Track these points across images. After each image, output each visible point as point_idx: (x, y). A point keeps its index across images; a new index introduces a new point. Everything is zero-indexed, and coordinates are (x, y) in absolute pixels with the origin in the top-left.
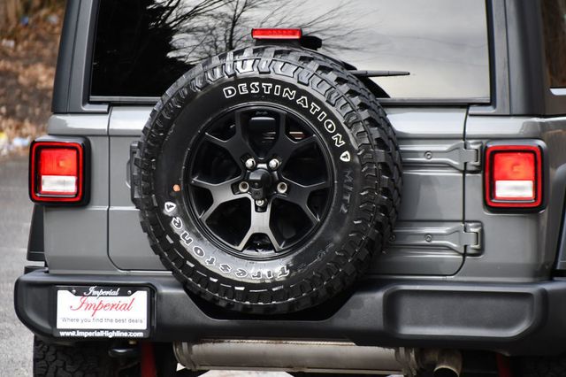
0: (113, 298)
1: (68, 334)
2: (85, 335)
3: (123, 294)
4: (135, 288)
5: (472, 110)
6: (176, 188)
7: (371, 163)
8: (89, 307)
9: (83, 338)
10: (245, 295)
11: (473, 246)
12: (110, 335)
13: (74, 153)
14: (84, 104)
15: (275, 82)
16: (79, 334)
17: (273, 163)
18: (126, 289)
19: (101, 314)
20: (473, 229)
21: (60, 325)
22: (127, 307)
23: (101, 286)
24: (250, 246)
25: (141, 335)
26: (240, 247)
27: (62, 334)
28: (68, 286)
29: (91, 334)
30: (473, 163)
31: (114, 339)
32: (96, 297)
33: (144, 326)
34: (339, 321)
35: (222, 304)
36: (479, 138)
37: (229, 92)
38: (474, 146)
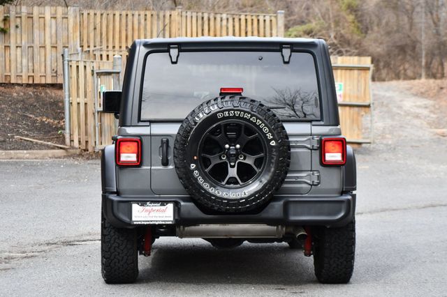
0: (157, 207)
1: (137, 223)
2: (146, 223)
3: (162, 205)
4: (168, 202)
5: (314, 123)
6: (195, 158)
7: (284, 146)
8: (146, 211)
9: (144, 225)
10: (227, 204)
11: (316, 181)
12: (157, 223)
13: (136, 144)
14: (138, 122)
15: (241, 111)
16: (143, 223)
17: (238, 146)
18: (163, 203)
19: (152, 214)
20: (316, 174)
21: (134, 219)
22: (164, 211)
23: (152, 202)
24: (228, 183)
25: (171, 223)
26: (224, 183)
27: (135, 223)
28: (137, 202)
29: (148, 223)
30: (316, 145)
31: (159, 225)
32: (150, 207)
33: (172, 219)
34: (264, 215)
35: (216, 208)
36: (318, 135)
37: (220, 116)
38: (316, 138)
